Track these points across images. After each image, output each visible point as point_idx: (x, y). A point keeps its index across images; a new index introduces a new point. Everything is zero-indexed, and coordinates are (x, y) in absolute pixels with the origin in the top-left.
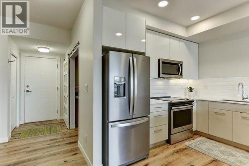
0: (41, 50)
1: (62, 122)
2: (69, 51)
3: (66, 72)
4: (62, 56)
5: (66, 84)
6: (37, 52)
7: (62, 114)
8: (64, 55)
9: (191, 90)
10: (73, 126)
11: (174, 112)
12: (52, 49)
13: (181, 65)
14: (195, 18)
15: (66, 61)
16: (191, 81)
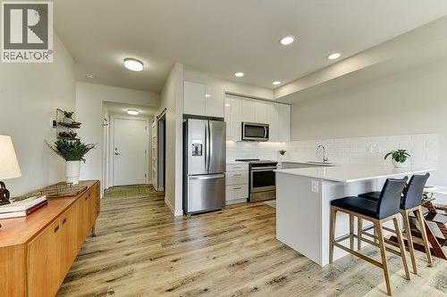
0: (130, 112)
1: (151, 187)
2: (157, 114)
3: (155, 135)
4: (151, 118)
5: (155, 146)
6: (126, 114)
7: (150, 179)
8: (153, 116)
9: (283, 153)
10: (161, 189)
11: (254, 173)
12: (141, 111)
13: (267, 128)
14: (277, 83)
15: (155, 123)
16: (284, 143)
